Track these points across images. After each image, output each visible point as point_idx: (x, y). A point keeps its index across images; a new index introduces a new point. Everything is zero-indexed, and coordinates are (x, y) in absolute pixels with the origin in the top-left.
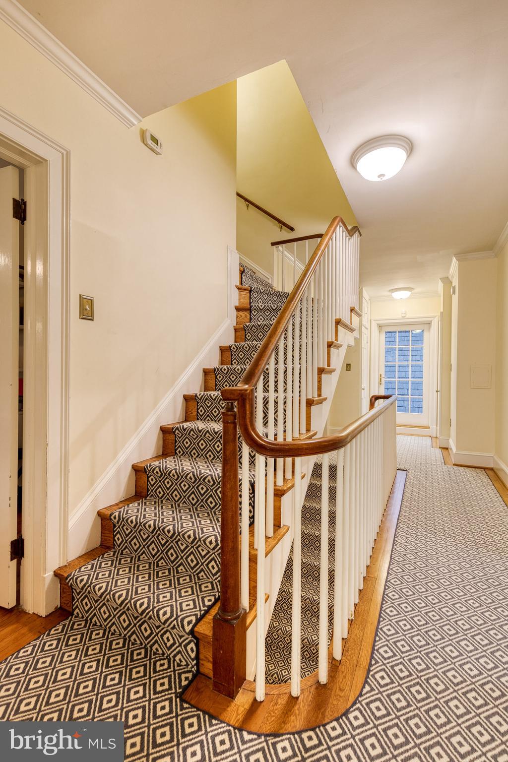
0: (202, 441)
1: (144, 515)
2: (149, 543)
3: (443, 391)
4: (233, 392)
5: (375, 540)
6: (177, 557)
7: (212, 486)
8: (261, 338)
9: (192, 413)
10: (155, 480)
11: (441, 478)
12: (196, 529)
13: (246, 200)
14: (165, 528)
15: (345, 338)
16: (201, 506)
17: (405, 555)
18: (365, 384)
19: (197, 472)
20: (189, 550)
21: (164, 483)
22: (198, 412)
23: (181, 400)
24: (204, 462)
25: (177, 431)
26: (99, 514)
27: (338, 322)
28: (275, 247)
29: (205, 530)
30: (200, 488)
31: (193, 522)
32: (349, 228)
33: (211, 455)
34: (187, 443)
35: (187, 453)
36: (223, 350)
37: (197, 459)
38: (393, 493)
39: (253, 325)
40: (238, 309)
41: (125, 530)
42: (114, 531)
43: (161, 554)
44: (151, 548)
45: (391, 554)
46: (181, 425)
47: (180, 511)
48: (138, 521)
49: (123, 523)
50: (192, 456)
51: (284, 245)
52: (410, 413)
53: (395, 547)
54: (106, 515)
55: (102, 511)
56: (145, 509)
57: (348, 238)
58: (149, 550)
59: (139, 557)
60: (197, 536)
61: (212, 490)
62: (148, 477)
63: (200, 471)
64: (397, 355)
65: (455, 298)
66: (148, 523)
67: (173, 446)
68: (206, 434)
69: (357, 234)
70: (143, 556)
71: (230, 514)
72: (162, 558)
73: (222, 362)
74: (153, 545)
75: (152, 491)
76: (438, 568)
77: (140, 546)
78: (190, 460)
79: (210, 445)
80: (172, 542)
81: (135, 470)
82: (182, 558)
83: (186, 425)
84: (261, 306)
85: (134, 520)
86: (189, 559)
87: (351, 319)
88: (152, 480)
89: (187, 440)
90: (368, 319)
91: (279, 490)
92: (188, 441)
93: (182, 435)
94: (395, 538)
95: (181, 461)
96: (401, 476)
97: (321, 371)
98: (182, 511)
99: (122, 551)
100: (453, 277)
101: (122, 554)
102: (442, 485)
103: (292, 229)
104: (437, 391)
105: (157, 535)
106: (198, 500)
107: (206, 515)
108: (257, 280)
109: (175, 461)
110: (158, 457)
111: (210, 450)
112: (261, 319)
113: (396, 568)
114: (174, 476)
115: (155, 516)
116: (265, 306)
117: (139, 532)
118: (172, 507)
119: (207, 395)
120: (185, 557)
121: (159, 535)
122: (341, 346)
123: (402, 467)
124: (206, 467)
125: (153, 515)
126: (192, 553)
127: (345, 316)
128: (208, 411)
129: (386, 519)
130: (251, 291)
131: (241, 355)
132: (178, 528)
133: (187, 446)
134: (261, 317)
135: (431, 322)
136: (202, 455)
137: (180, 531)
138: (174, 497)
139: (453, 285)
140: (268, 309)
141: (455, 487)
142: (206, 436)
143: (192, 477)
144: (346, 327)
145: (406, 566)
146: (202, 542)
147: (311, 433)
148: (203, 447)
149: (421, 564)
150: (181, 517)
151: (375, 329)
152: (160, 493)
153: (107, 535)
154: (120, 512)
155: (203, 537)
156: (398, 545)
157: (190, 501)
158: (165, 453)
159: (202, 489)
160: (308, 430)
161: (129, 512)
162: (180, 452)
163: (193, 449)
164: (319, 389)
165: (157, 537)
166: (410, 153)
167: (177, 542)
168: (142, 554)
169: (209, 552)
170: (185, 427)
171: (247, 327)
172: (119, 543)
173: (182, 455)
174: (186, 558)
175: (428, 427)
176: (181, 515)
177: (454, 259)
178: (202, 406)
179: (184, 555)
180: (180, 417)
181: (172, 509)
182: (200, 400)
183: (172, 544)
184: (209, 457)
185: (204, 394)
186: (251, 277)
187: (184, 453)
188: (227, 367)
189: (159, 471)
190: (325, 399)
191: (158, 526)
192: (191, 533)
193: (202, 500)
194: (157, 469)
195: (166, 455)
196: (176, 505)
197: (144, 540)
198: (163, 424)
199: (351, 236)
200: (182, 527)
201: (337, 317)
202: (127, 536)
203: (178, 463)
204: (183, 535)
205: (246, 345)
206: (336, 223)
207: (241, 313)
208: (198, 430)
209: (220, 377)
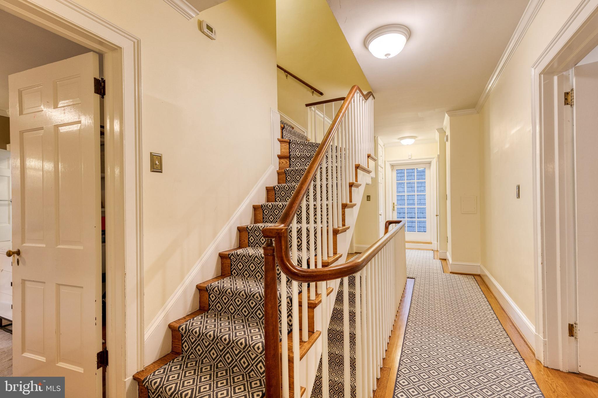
0: (252, 264)
1: (206, 327)
2: (210, 349)
3: (441, 216)
4: (271, 231)
5: (390, 337)
6: (233, 360)
7: (260, 301)
8: (298, 179)
9: (244, 241)
10: (214, 297)
11: (441, 284)
12: (247, 337)
13: (285, 71)
14: (222, 337)
15: (364, 179)
16: (251, 317)
17: (412, 348)
18: (381, 211)
19: (248, 290)
20: (242, 354)
21: (222, 299)
22: (249, 240)
23: (235, 231)
24: (254, 281)
25: (232, 257)
26: (170, 326)
27: (357, 167)
28: (308, 107)
29: (254, 338)
30: (250, 303)
31: (244, 331)
32: (365, 93)
33: (260, 275)
34: (240, 266)
35: (240, 274)
36: (269, 190)
37: (248, 279)
38: (404, 297)
39: (292, 170)
40: (280, 157)
41: (191, 339)
42: (182, 340)
43: (220, 357)
44: (211, 353)
45: (402, 348)
46: (236, 252)
47: (234, 321)
48: (201, 331)
49: (189, 333)
50: (245, 276)
51: (315, 106)
52: (416, 232)
53: (405, 342)
54: (175, 328)
55: (172, 324)
56: (207, 321)
57: (364, 101)
58: (210, 354)
59: (202, 360)
60: (248, 343)
61: (260, 304)
62: (209, 295)
63: (250, 289)
64: (406, 187)
65: (448, 144)
66: (209, 334)
67: (230, 268)
68: (255, 258)
69: (371, 97)
70: (205, 360)
71: (271, 328)
72: (221, 361)
73: (268, 200)
74: (213, 351)
75: (213, 306)
76: (438, 358)
77: (203, 351)
78: (242, 280)
79: (259, 267)
80: (228, 348)
81: (199, 289)
82: (236, 360)
83: (240, 251)
84: (298, 154)
85: (198, 331)
86: (242, 362)
87: (368, 163)
88: (213, 297)
89: (240, 263)
90: (383, 160)
91: (312, 303)
92: (241, 265)
93: (237, 259)
94: (405, 334)
95: (235, 281)
96: (410, 282)
97: (344, 206)
98: (236, 322)
99: (189, 356)
100: (446, 128)
101: (188, 358)
102: (441, 289)
103: (321, 94)
104: (437, 216)
105: (216, 342)
106: (249, 313)
107: (256, 325)
108: (295, 134)
109: (231, 281)
110: (217, 278)
111: (258, 271)
112: (298, 165)
113: (406, 359)
114: (229, 293)
115: (215, 327)
116: (301, 154)
117: (202, 340)
118: (229, 319)
119: (256, 226)
120: (239, 359)
121: (218, 342)
122: (360, 185)
123: (411, 276)
124: (255, 285)
125: (213, 326)
126: (244, 356)
127: (363, 161)
128: (257, 240)
129: (398, 319)
130: (290, 143)
131: (283, 194)
132: (233, 337)
133: (240, 268)
134: (298, 163)
135: (431, 162)
136: (252, 275)
137: (234, 339)
138: (230, 310)
139: (447, 135)
140: (303, 157)
141: (451, 290)
142: (255, 260)
143: (244, 294)
144: (364, 170)
145: (414, 357)
146: (252, 348)
147: (338, 256)
148: (253, 268)
149: (425, 356)
150: (235, 327)
151: (388, 168)
152: (219, 307)
153: (176, 343)
154: (186, 325)
155: (252, 344)
156: (408, 341)
157: (243, 313)
158: (223, 274)
159: (252, 303)
160: (335, 253)
161: (194, 324)
162: (235, 273)
163: (245, 271)
164: (344, 220)
165: (217, 344)
166: (409, 38)
167: (232, 348)
168: (204, 358)
169: (257, 356)
170: (239, 253)
171: (288, 171)
172: (186, 349)
173: (237, 275)
174: (240, 361)
175: (431, 243)
176: (235, 325)
177: (446, 115)
178: (252, 235)
179: (238, 358)
180: (234, 245)
181: (229, 321)
182: (251, 230)
183: (228, 349)
184: (257, 277)
185: (254, 226)
186: (290, 132)
187: (238, 274)
188: (272, 204)
189: (217, 290)
190: (348, 228)
191: (217, 335)
192: (243, 340)
193: (252, 313)
194: (216, 288)
195: (224, 275)
196: (232, 317)
197: (206, 347)
198: (221, 251)
199: (366, 100)
200: (236, 336)
201: (357, 163)
202: (192, 343)
203: (233, 283)
204: (237, 343)
205: (286, 186)
206: (354, 91)
207: (282, 160)
208: (249, 255)
209: (266, 212)
